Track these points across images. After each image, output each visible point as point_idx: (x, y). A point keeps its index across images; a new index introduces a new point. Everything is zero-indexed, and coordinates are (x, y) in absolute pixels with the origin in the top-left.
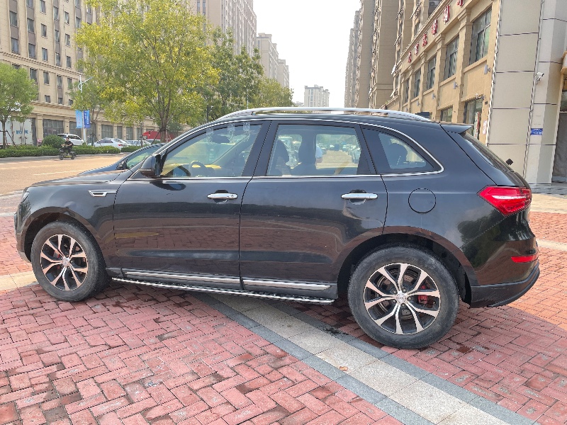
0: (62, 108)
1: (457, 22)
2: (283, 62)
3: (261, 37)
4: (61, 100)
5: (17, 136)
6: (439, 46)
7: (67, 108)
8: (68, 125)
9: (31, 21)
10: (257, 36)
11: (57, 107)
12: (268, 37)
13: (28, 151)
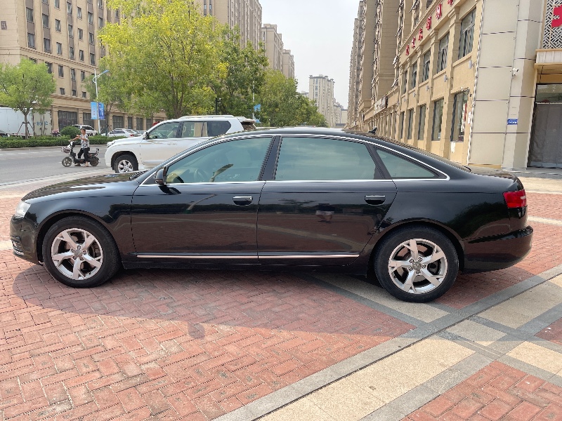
0: (76, 100)
1: (447, 20)
2: (287, 52)
3: (266, 28)
4: (74, 92)
5: (37, 128)
6: (433, 41)
7: (81, 100)
8: (82, 116)
9: (46, 17)
10: (262, 26)
11: (71, 99)
12: (273, 28)
13: (48, 141)
